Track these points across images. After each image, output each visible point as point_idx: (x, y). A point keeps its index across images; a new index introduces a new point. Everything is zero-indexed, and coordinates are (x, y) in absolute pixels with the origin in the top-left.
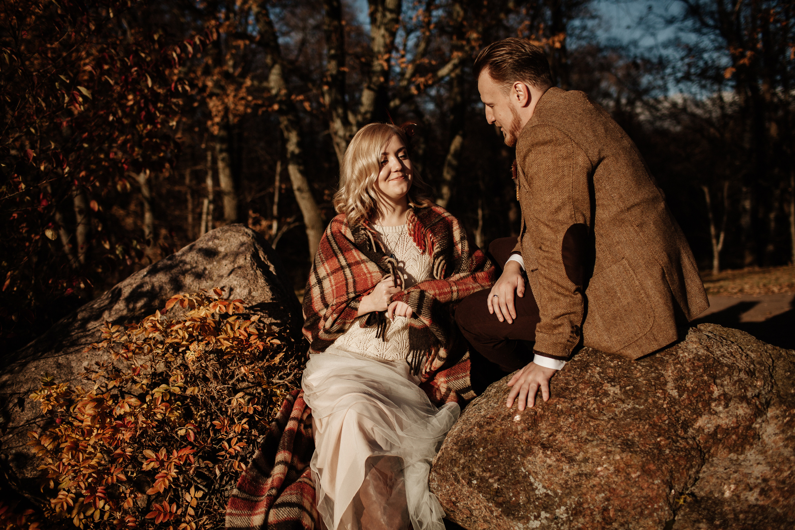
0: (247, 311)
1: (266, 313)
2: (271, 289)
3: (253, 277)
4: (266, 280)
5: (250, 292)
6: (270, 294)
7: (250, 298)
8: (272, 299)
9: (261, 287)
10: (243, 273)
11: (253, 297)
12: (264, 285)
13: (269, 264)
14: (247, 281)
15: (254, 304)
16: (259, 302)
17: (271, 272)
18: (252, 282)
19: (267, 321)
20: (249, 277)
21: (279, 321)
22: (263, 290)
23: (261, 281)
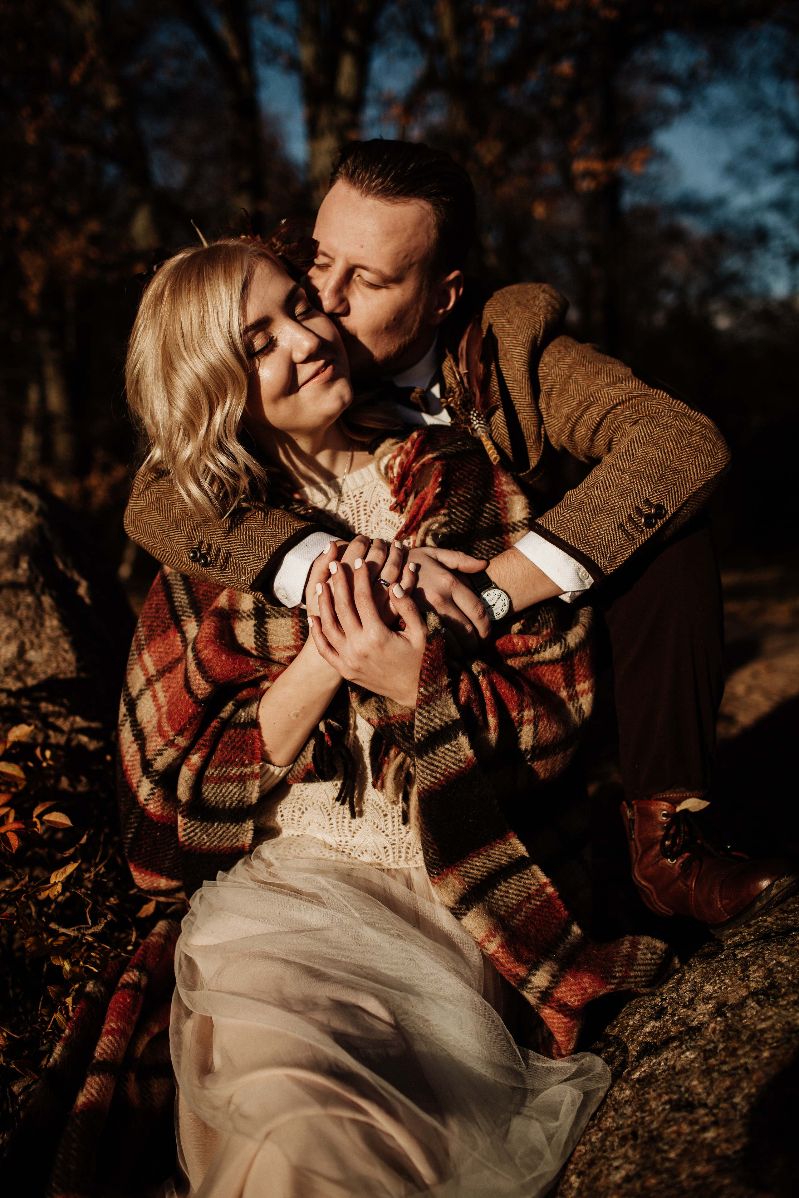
0: (12, 701)
1: (62, 705)
2: (76, 646)
3: (31, 613)
4: (64, 621)
5: (21, 652)
6: (70, 657)
7: (21, 667)
8: (79, 669)
9: (50, 639)
10: (8, 601)
11: (29, 664)
12: (58, 633)
13: (76, 577)
14: (15, 624)
15: (30, 682)
16: (42, 676)
17: (80, 599)
18: (27, 625)
19: (65, 725)
20: (23, 612)
21: (94, 725)
22: (56, 644)
23: (52, 623)
